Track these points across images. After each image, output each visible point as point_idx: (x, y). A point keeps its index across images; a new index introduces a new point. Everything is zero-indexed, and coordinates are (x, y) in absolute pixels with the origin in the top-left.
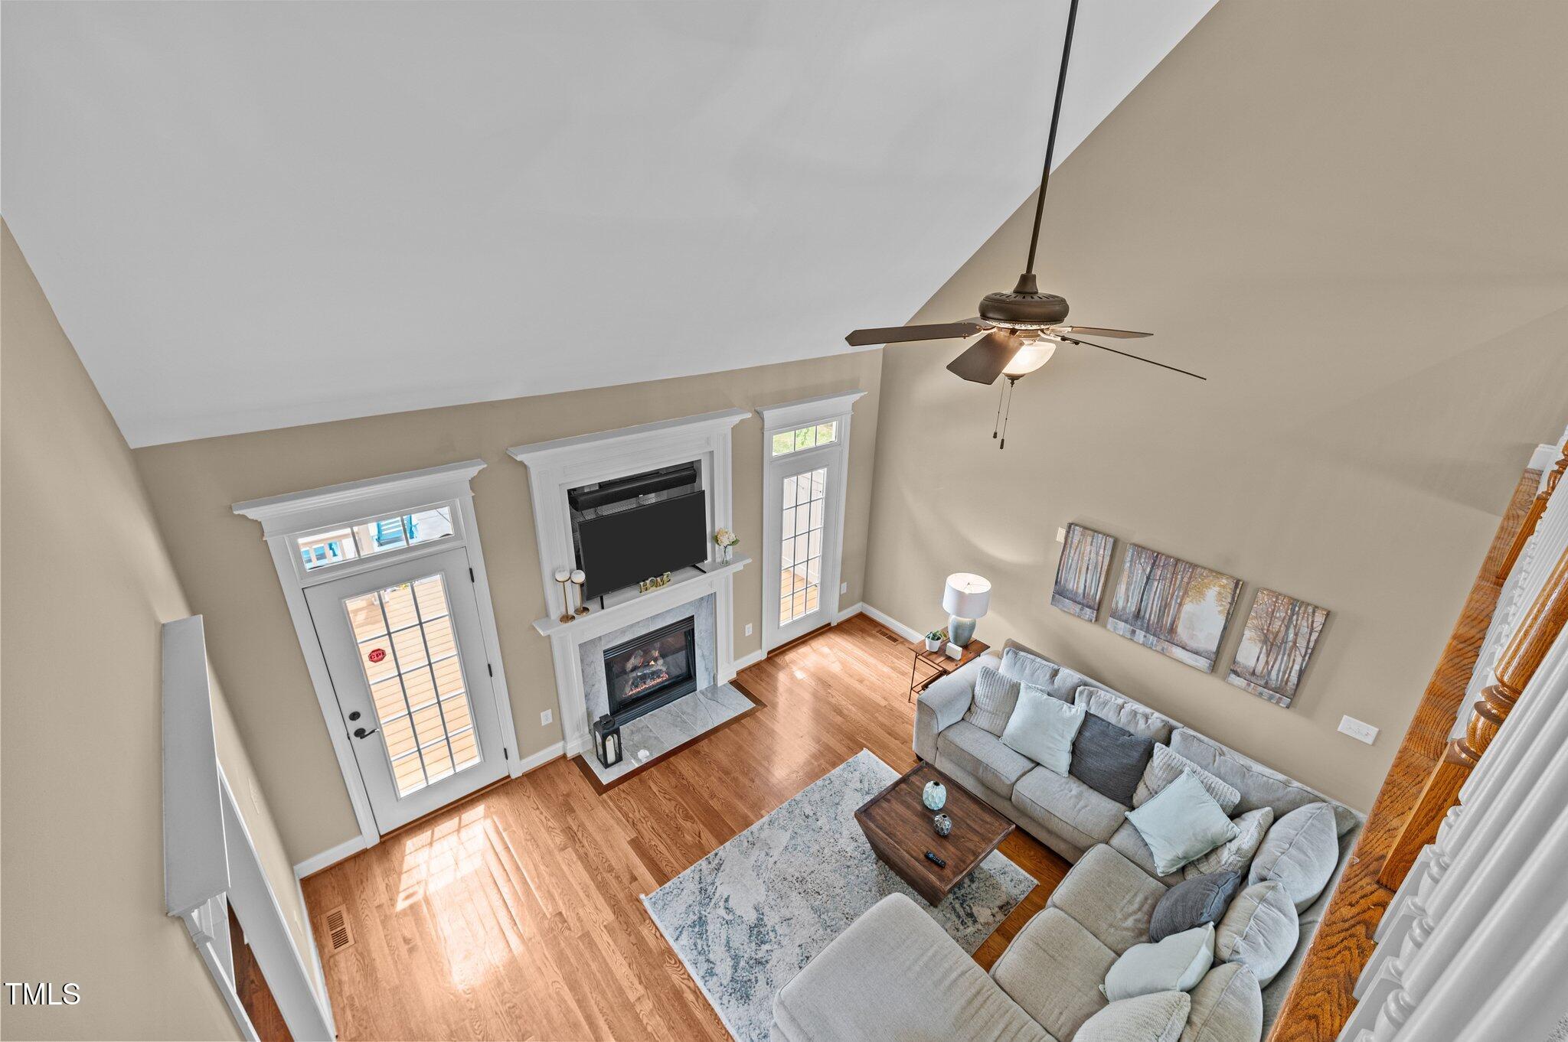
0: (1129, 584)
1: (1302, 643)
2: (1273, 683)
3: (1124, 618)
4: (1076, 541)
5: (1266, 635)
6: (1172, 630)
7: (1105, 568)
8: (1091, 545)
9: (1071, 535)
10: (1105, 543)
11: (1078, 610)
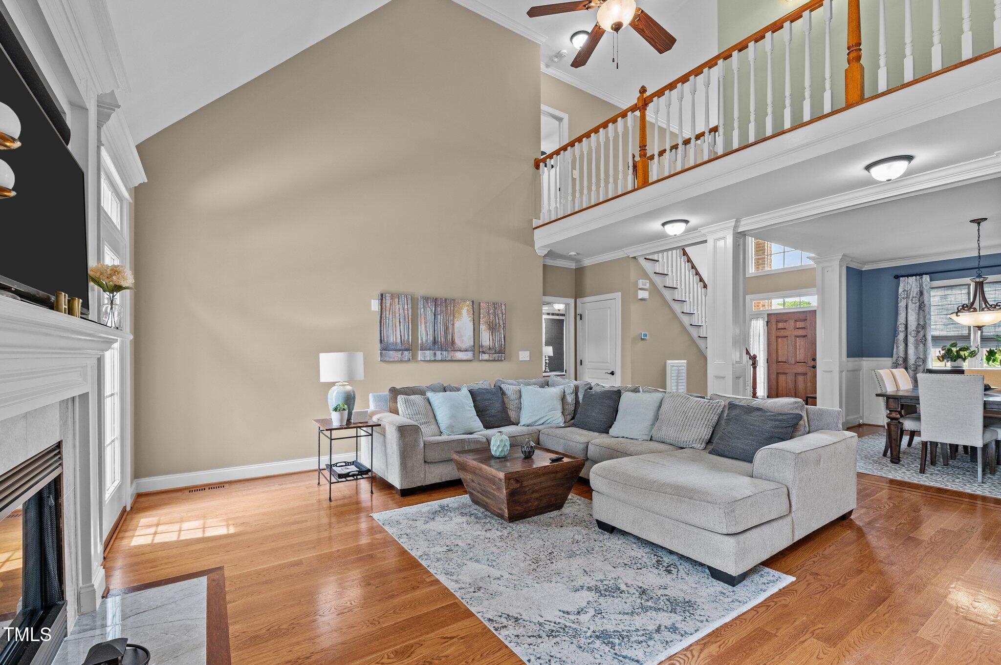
0: (426, 323)
1: (501, 323)
2: (497, 349)
3: (428, 347)
4: (388, 305)
5: (489, 325)
6: (453, 342)
7: (410, 317)
8: (399, 304)
9: (384, 301)
10: (407, 300)
11: (400, 356)
